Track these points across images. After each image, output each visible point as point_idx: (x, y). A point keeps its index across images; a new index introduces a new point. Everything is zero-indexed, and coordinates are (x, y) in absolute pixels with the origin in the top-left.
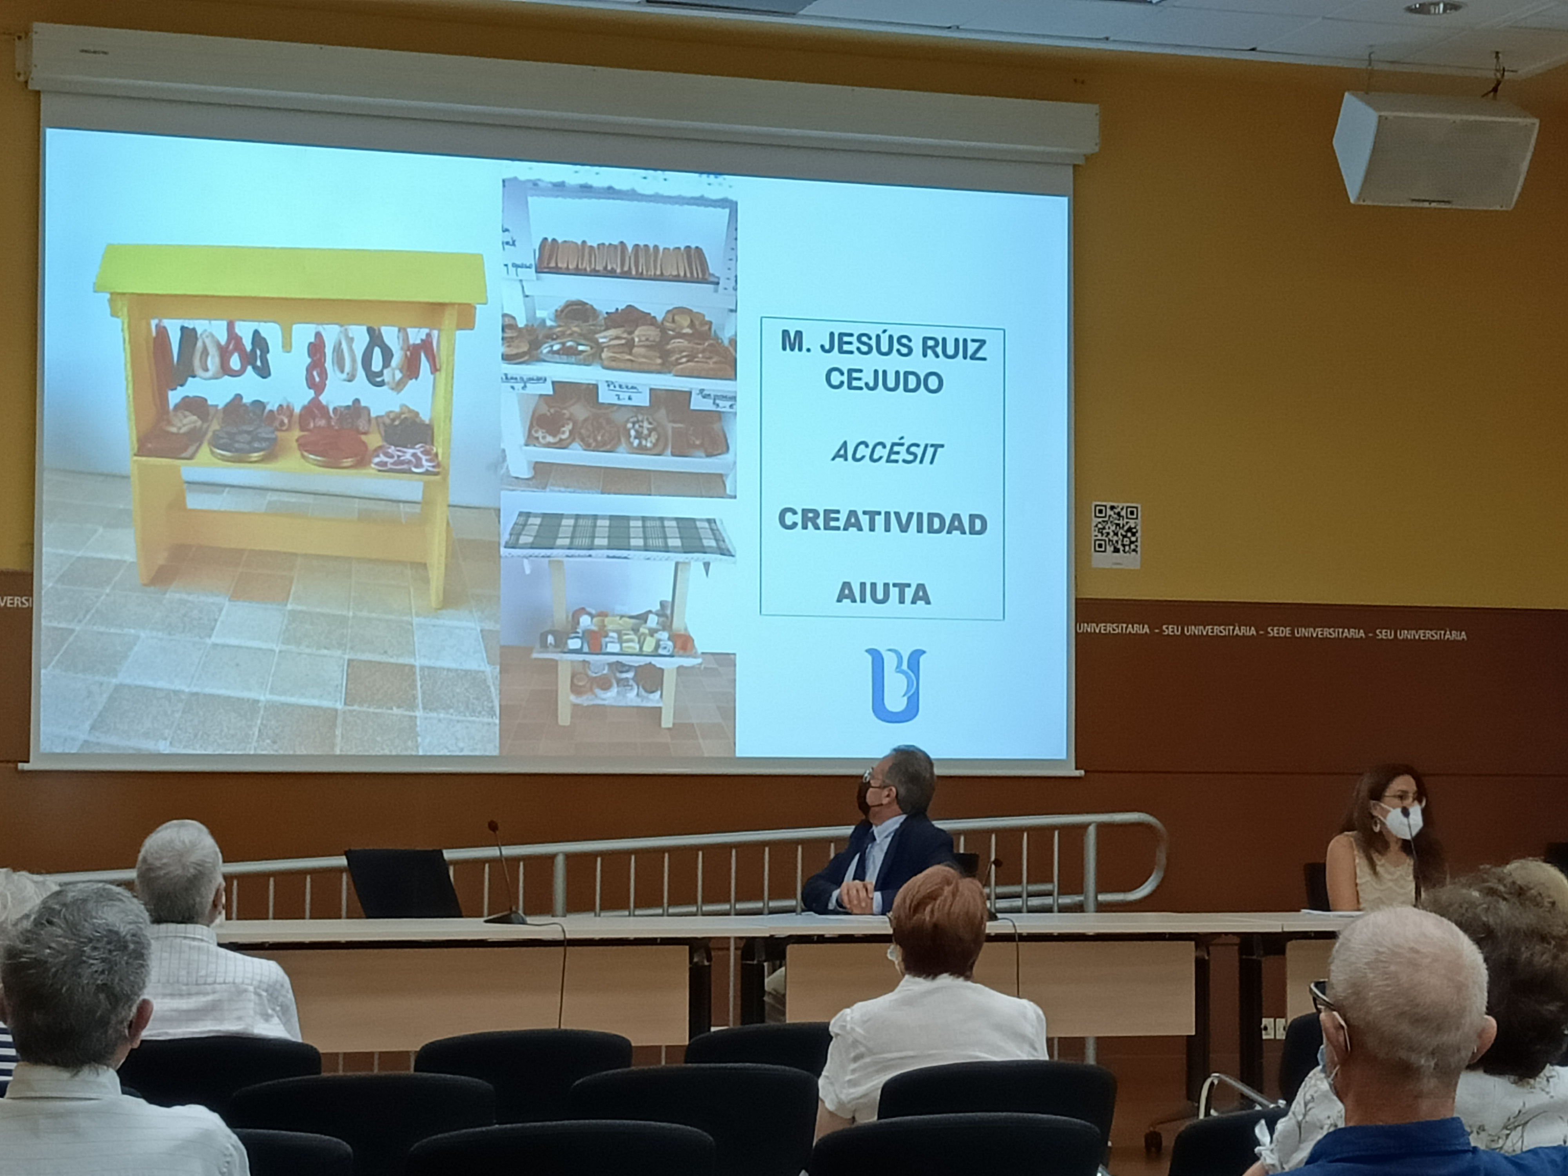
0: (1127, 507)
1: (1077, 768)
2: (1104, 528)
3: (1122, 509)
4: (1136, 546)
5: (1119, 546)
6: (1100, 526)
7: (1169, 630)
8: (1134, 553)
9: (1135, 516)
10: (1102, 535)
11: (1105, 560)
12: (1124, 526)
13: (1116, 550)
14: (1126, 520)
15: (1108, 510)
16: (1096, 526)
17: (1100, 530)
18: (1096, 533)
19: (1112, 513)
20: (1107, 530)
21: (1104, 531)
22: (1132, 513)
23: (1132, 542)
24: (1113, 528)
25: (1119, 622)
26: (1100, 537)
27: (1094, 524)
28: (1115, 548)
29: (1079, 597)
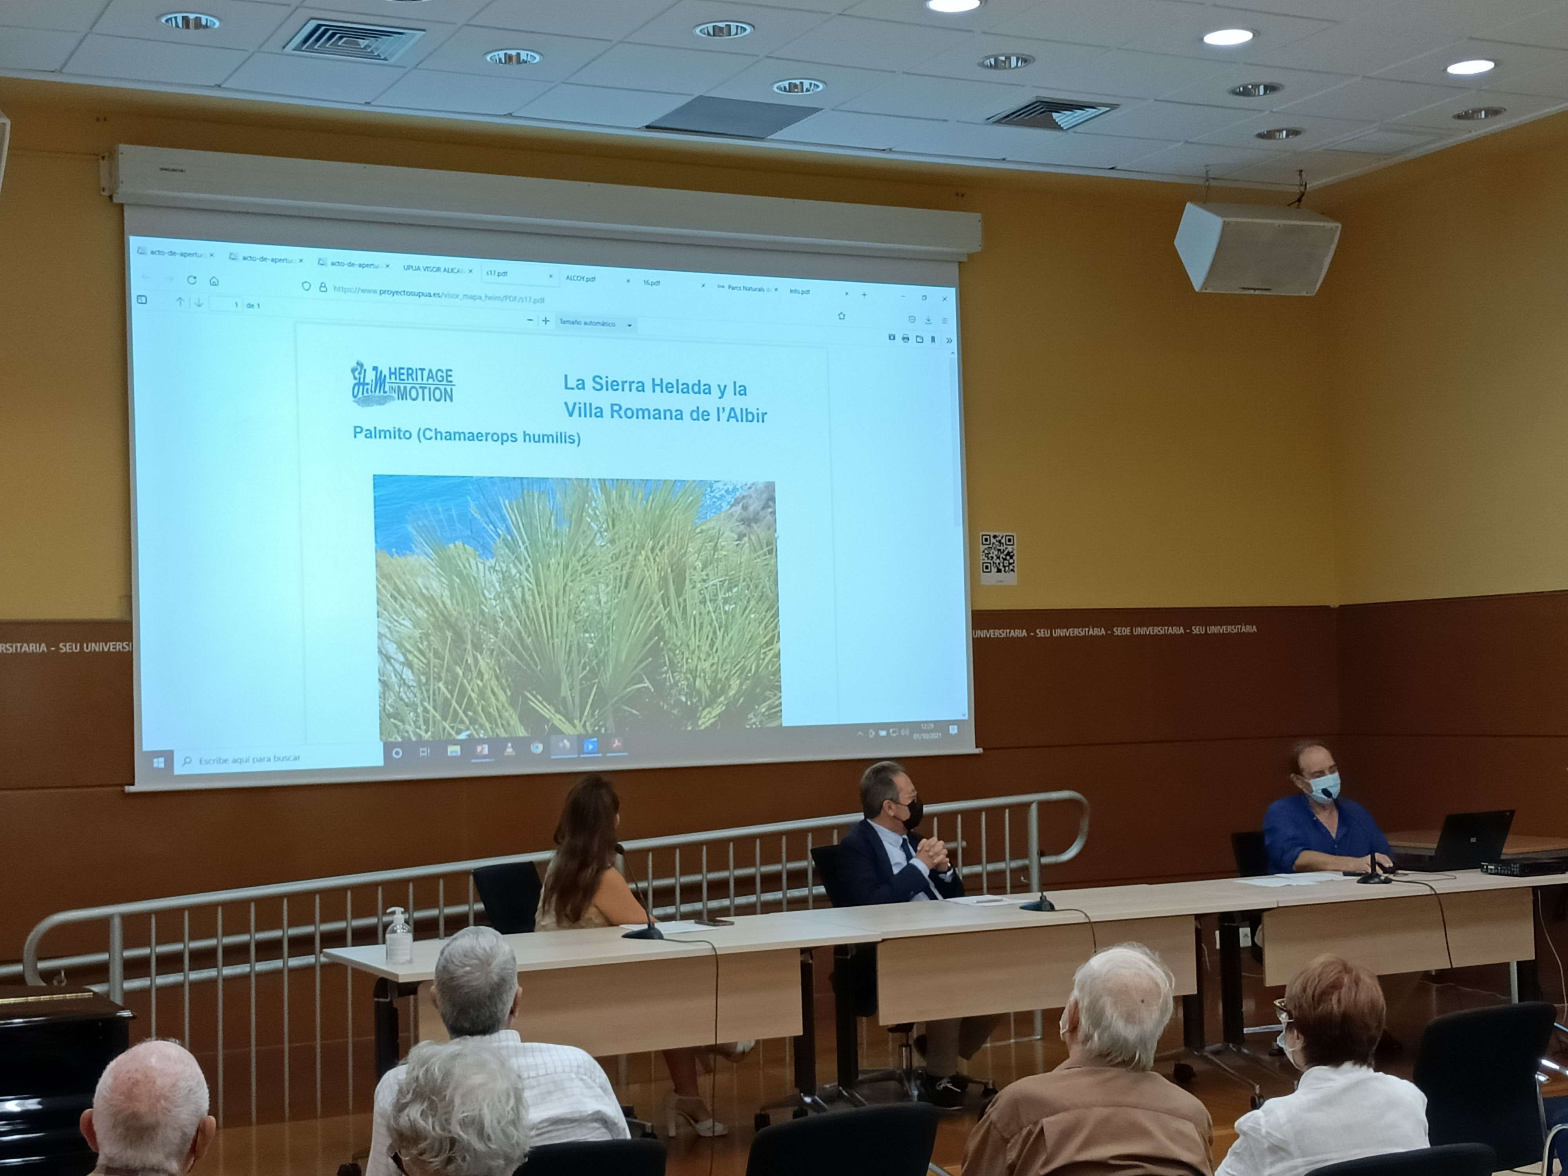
0: (1006, 536)
1: (977, 747)
2: (989, 553)
3: (1002, 537)
4: (1014, 567)
5: (1001, 567)
6: (986, 552)
7: (1041, 633)
8: (1012, 572)
9: (1012, 543)
10: (988, 559)
11: (991, 578)
12: (1004, 551)
13: (999, 571)
14: (1005, 546)
15: (992, 539)
16: (984, 552)
17: (987, 555)
18: (984, 557)
19: (994, 541)
20: (991, 555)
21: (990, 556)
22: (1010, 540)
23: (1010, 564)
24: (996, 553)
25: (1004, 629)
26: (986, 560)
27: (982, 550)
28: (998, 568)
29: (974, 609)
